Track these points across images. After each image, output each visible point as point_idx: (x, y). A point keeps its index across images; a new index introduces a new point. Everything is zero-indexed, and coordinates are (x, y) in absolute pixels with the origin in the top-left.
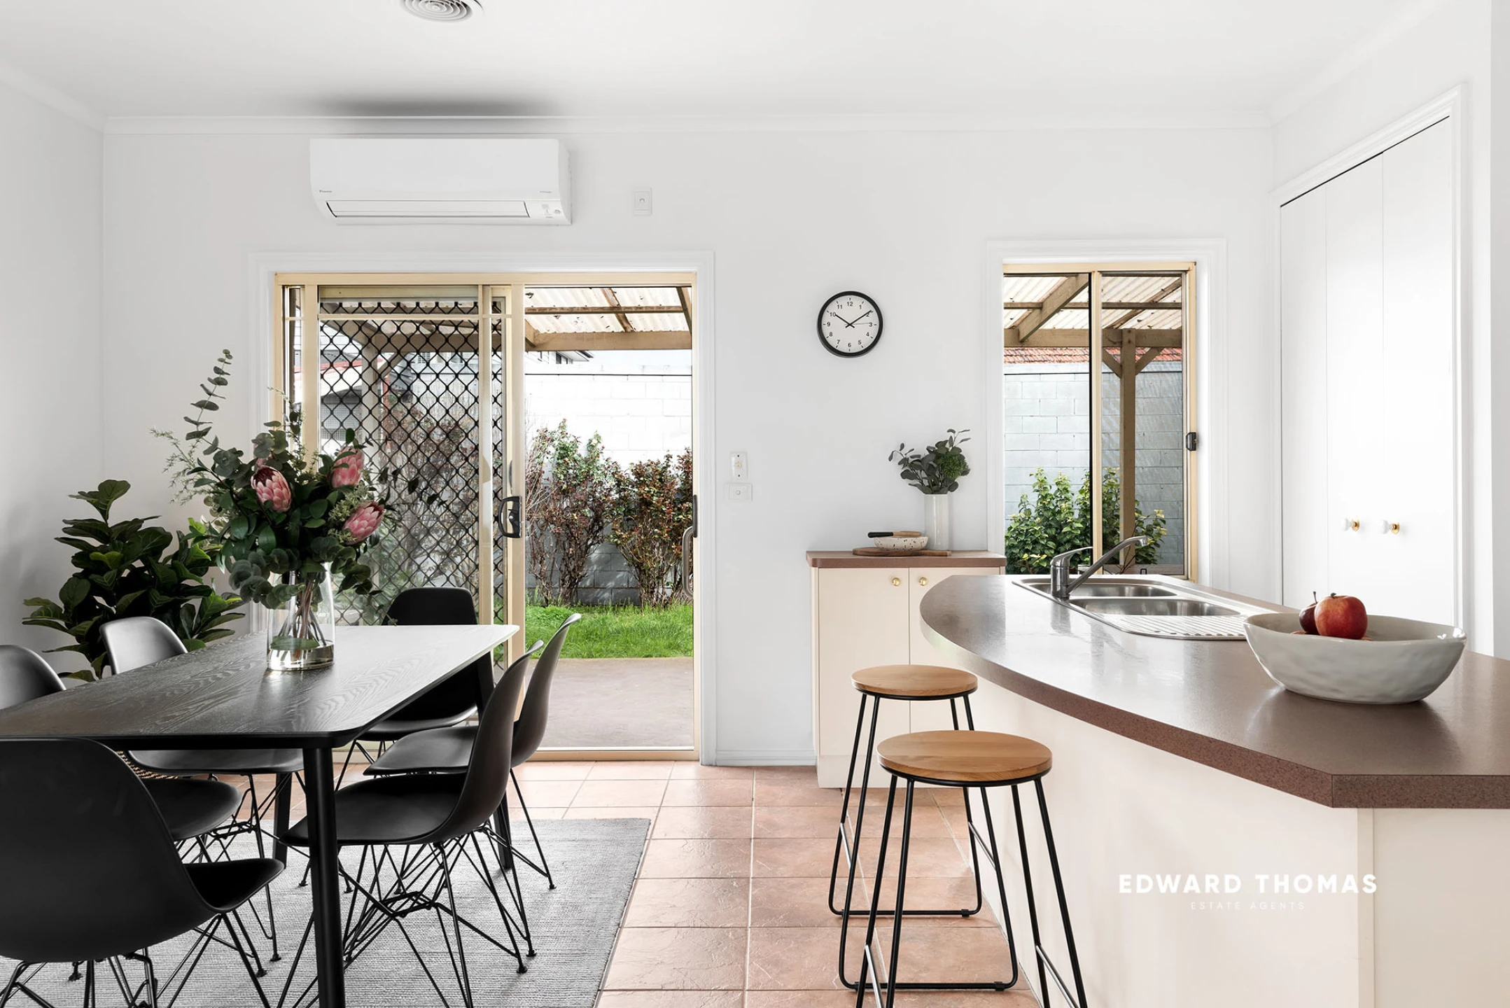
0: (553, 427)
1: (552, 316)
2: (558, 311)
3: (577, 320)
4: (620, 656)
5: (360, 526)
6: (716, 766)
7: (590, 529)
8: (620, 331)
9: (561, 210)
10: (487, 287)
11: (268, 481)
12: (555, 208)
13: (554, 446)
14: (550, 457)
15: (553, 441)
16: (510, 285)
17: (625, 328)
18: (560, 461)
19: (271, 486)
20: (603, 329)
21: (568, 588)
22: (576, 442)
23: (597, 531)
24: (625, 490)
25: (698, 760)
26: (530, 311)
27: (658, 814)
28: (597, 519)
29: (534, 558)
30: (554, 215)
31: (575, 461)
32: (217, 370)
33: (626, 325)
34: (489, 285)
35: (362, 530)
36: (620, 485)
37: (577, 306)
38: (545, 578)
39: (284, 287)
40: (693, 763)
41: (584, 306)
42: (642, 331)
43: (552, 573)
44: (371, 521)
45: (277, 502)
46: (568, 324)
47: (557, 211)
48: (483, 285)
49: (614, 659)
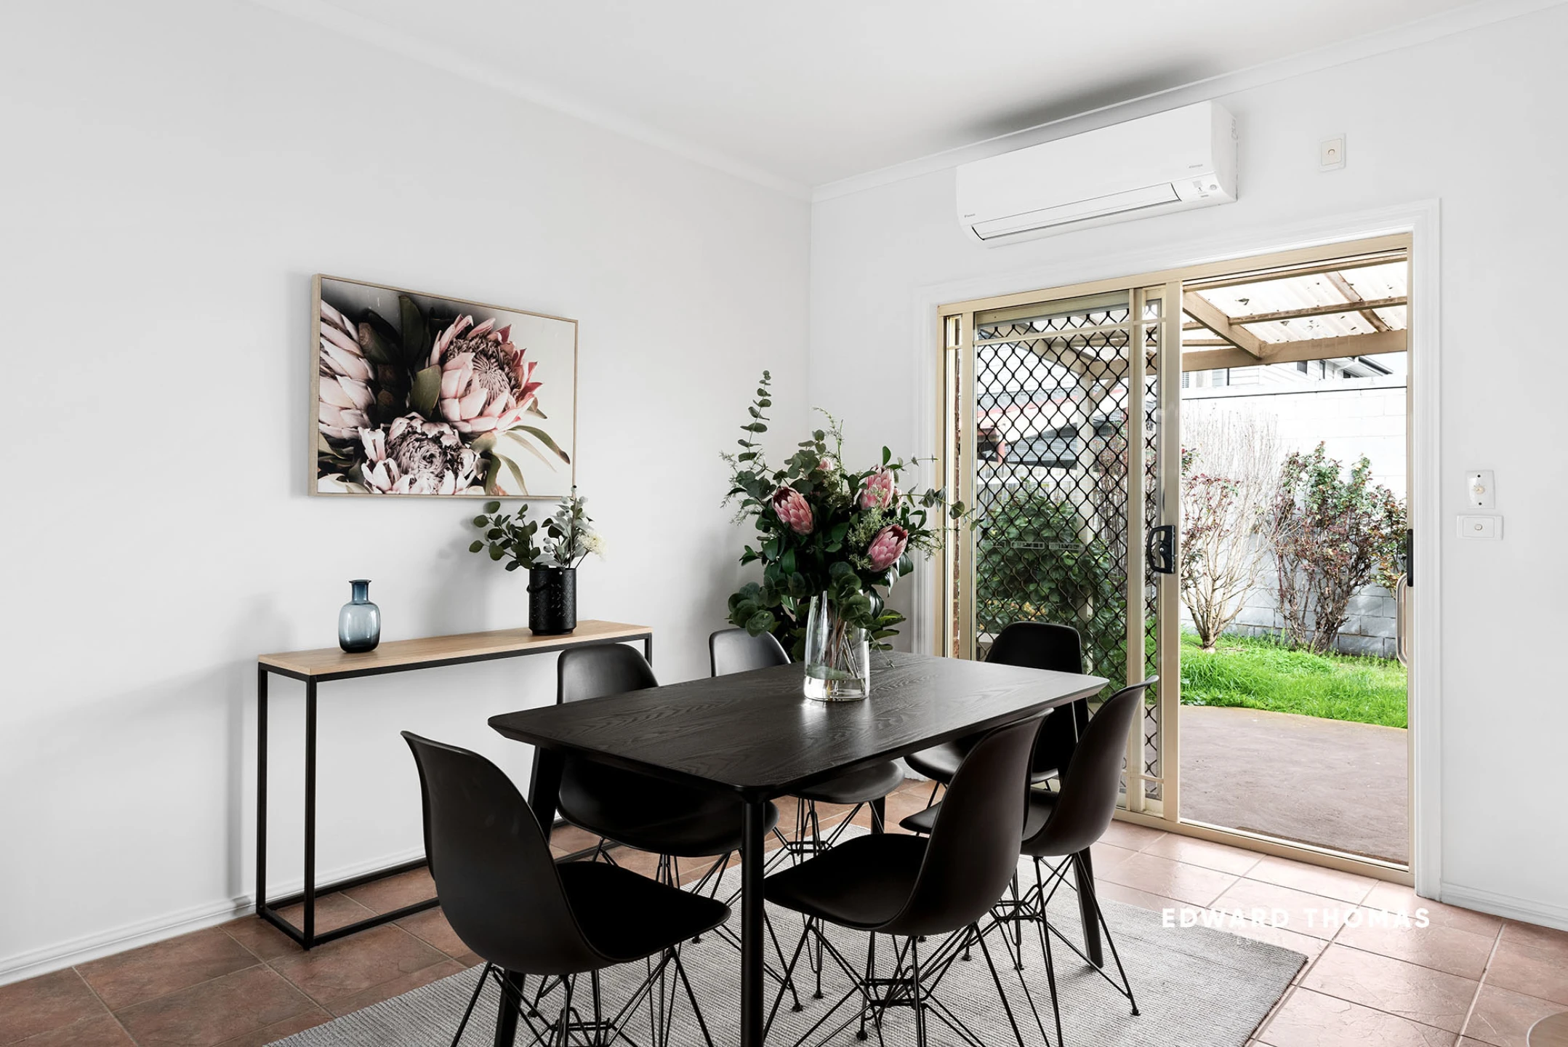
0: (1307, 450)
1: (1278, 322)
2: (1283, 315)
3: (1310, 324)
4: (1371, 722)
5: (880, 553)
6: (1441, 902)
7: (1353, 567)
8: (1372, 332)
9: (1217, 184)
10: (1140, 290)
11: (783, 502)
12: (1211, 184)
13: (1307, 473)
14: (1301, 484)
15: (1306, 466)
16: (1164, 284)
17: (1377, 328)
18: (1314, 489)
19: (786, 506)
20: (1349, 333)
21: (1325, 632)
22: (1335, 469)
23: (1363, 570)
24: (1398, 522)
25: (1413, 887)
26: (1248, 320)
27: (1323, 952)
28: (1361, 557)
29: (1282, 596)
30: (1211, 193)
31: (1334, 488)
32: (761, 392)
33: (1377, 323)
34: (1141, 288)
35: (882, 556)
36: (1392, 516)
37: (1306, 307)
38: (1296, 619)
39: (946, 318)
40: (1405, 889)
41: (1316, 306)
42: (1402, 329)
43: (1304, 613)
44: (890, 547)
45: (798, 524)
46: (1300, 330)
47: (1213, 187)
48: (1135, 289)
49: (1363, 724)
